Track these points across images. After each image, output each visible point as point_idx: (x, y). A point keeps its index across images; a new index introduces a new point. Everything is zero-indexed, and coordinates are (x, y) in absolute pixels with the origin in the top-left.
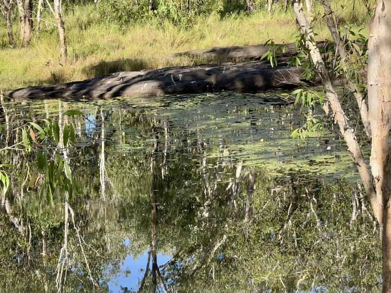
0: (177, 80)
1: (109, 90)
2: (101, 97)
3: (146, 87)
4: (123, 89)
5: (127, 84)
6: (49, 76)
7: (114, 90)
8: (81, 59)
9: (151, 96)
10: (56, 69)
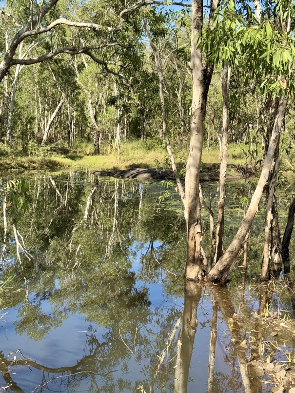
0: (159, 174)
1: (131, 175)
2: (128, 177)
3: (146, 175)
4: (137, 175)
5: (139, 173)
6: (112, 167)
7: (134, 175)
8: (126, 162)
9: (147, 179)
10: (116, 165)
